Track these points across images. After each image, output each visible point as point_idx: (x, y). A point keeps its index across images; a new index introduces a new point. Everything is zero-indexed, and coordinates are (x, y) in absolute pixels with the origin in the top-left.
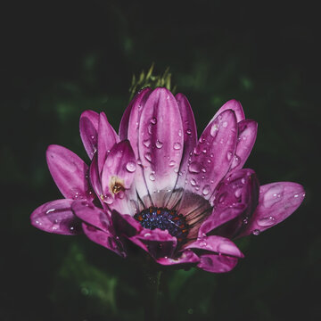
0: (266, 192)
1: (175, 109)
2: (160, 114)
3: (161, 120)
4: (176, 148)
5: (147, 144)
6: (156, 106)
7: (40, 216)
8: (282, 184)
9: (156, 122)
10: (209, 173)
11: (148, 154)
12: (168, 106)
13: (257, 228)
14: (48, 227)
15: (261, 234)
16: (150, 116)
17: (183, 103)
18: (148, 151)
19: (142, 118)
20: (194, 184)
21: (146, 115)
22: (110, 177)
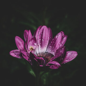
0: (68, 53)
1: (48, 31)
2: (44, 32)
3: (44, 34)
4: (47, 41)
5: (40, 40)
6: (43, 30)
7: (12, 53)
8: (72, 51)
9: (43, 34)
10: (54, 48)
11: (40, 42)
12: (46, 30)
13: (65, 62)
14: (14, 55)
15: (66, 63)
16: (41, 33)
17: (50, 30)
18: (40, 41)
19: (39, 33)
20: (50, 51)
21: (40, 32)
22: (30, 46)
